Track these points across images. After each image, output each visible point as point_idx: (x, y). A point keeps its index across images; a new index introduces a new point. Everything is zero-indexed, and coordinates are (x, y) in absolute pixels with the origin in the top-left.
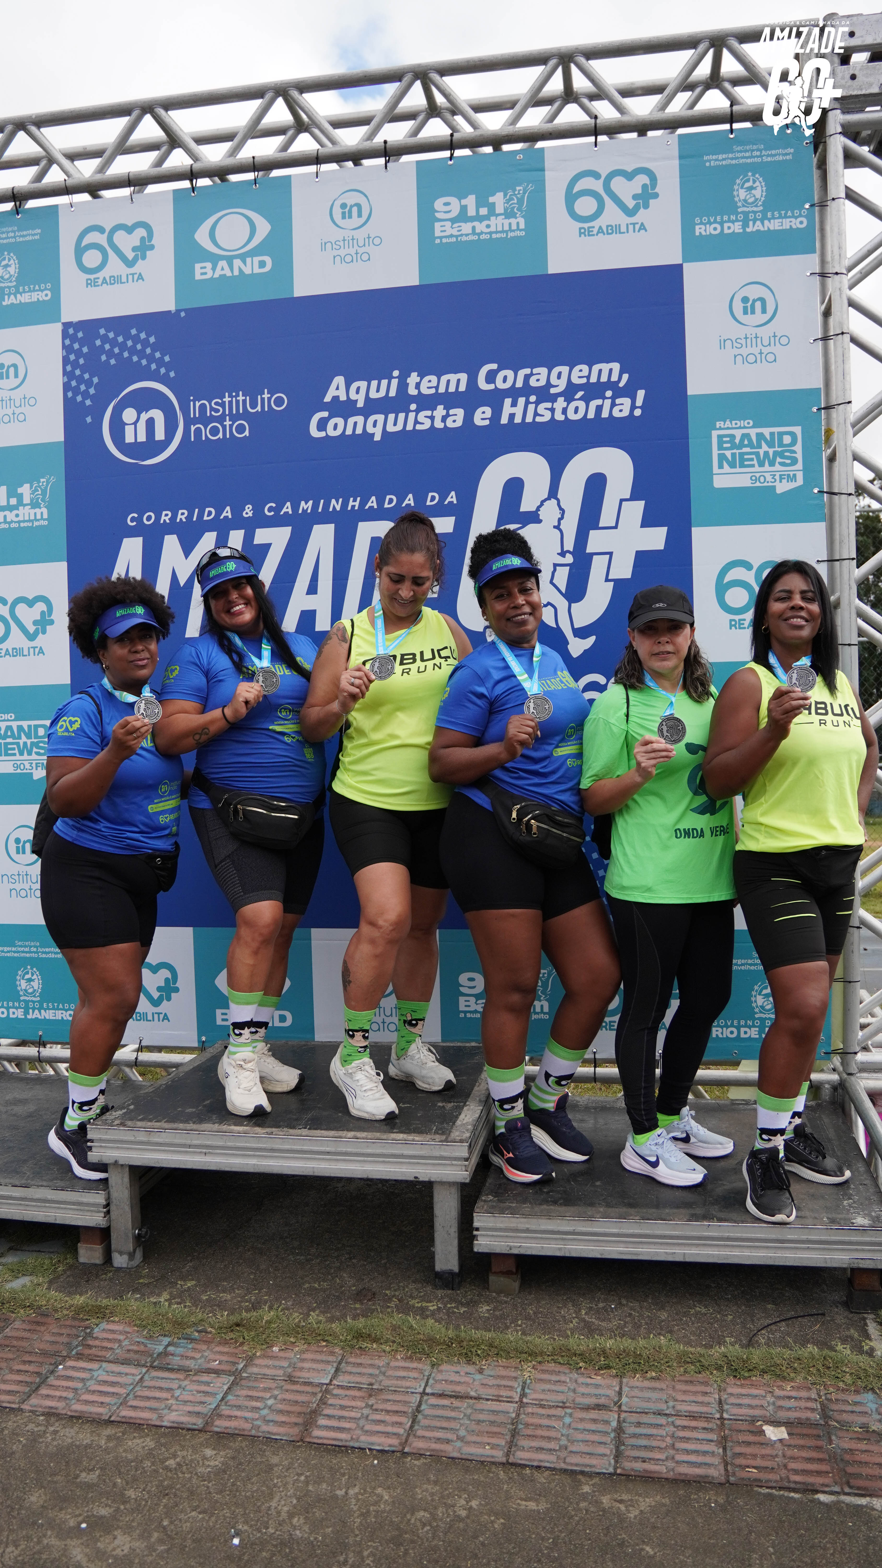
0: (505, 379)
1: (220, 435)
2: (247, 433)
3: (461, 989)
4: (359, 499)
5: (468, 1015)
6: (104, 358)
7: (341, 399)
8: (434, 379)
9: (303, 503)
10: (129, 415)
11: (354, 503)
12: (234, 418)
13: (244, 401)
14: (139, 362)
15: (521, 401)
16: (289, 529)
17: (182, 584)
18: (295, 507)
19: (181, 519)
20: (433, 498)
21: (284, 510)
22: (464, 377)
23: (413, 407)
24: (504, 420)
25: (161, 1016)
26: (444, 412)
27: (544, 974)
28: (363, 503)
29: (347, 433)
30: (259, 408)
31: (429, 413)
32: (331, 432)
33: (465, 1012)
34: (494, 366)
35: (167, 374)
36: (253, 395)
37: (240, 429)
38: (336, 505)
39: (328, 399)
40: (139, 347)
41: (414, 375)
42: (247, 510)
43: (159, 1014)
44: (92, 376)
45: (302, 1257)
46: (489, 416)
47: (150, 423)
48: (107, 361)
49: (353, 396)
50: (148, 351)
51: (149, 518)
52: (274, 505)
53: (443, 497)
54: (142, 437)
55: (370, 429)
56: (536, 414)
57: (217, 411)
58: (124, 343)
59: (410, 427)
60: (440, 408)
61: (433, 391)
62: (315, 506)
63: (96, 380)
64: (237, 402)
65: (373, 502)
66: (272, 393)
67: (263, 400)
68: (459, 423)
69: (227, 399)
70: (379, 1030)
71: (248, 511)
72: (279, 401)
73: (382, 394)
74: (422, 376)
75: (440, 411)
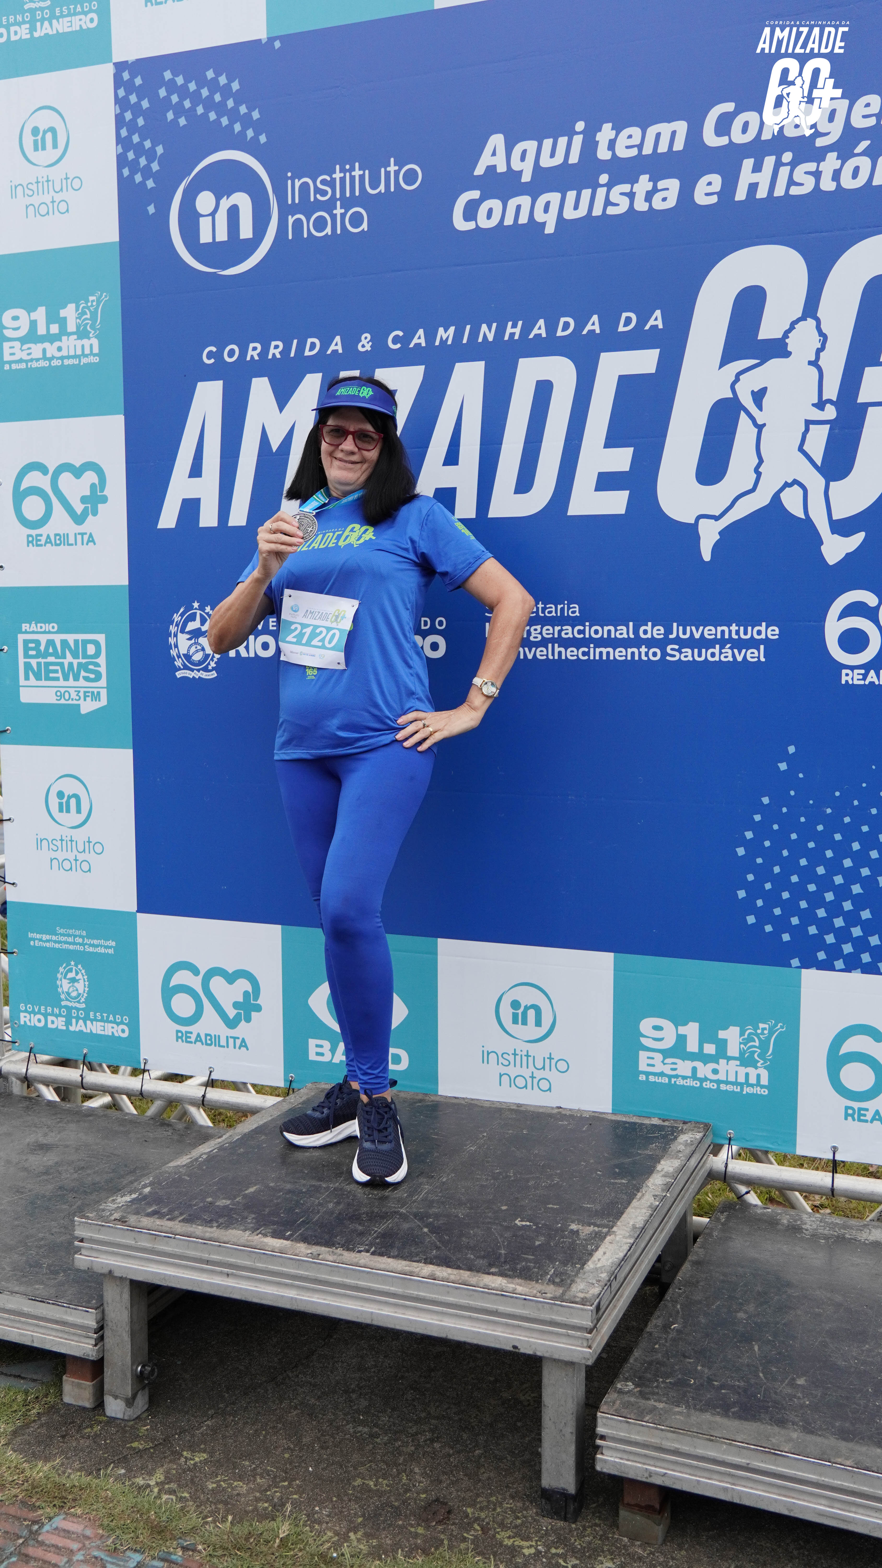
0: (745, 128)
1: (328, 230)
2: (365, 226)
3: (642, 1039)
4: (520, 323)
5: (652, 1079)
6: (170, 116)
7: (500, 170)
8: (636, 131)
9: (441, 330)
10: (205, 201)
11: (513, 330)
12: (347, 204)
13: (362, 177)
14: (218, 122)
15: (769, 162)
16: (421, 369)
17: (275, 448)
18: (430, 336)
19: (274, 355)
20: (628, 321)
21: (415, 341)
22: (681, 127)
23: (604, 178)
24: (741, 194)
25: (238, 1042)
26: (650, 186)
27: (764, 1029)
28: (526, 330)
29: (506, 223)
30: (382, 188)
31: (626, 188)
32: (484, 223)
33: (648, 1074)
34: (729, 107)
35: (256, 138)
36: (374, 166)
37: (356, 220)
38: (487, 332)
39: (479, 170)
40: (217, 98)
41: (607, 127)
42: (364, 342)
43: (235, 1038)
44: (154, 145)
45: (366, 1430)
46: (718, 189)
47: (233, 213)
48: (175, 121)
49: (516, 165)
50: (230, 103)
51: (231, 353)
52: (401, 333)
53: (643, 319)
54: (222, 235)
55: (539, 217)
56: (791, 182)
57: (324, 193)
58: (197, 92)
59: (597, 211)
60: (644, 179)
61: (634, 152)
62: (458, 335)
63: (160, 150)
64: (352, 178)
65: (540, 329)
66: (400, 164)
67: (388, 174)
68: (671, 203)
69: (338, 175)
70: (526, 1087)
71: (365, 344)
72: (410, 177)
73: (558, 160)
74: (618, 129)
75: (644, 184)
